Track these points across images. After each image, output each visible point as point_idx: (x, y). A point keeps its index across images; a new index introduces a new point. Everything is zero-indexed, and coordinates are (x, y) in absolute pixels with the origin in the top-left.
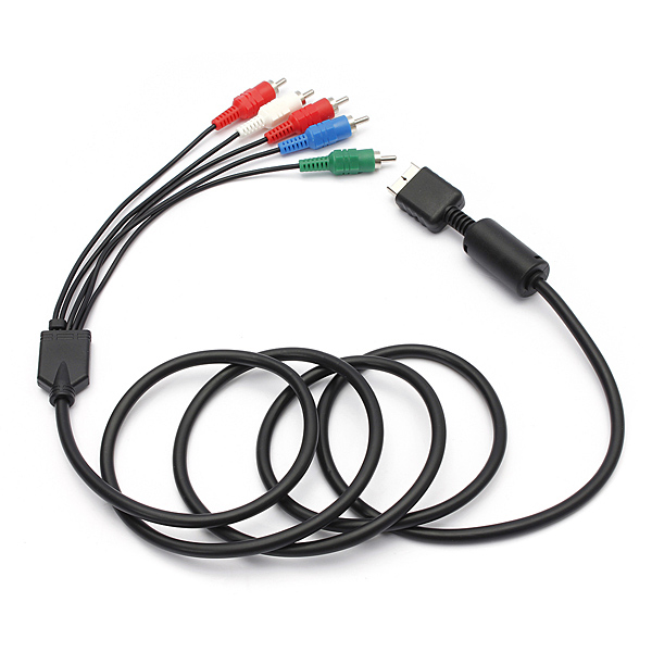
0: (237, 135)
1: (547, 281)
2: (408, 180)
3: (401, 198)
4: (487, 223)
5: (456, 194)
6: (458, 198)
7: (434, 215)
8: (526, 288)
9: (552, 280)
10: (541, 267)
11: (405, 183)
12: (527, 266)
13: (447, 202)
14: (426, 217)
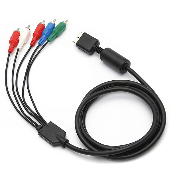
0: (18, 49)
1: (130, 67)
2: (79, 38)
3: (77, 44)
4: (108, 49)
5: (96, 40)
6: (97, 42)
7: (89, 49)
8: (123, 70)
9: (132, 67)
10: (127, 62)
11: (79, 39)
12: (122, 63)
13: (93, 44)
14: (87, 50)
